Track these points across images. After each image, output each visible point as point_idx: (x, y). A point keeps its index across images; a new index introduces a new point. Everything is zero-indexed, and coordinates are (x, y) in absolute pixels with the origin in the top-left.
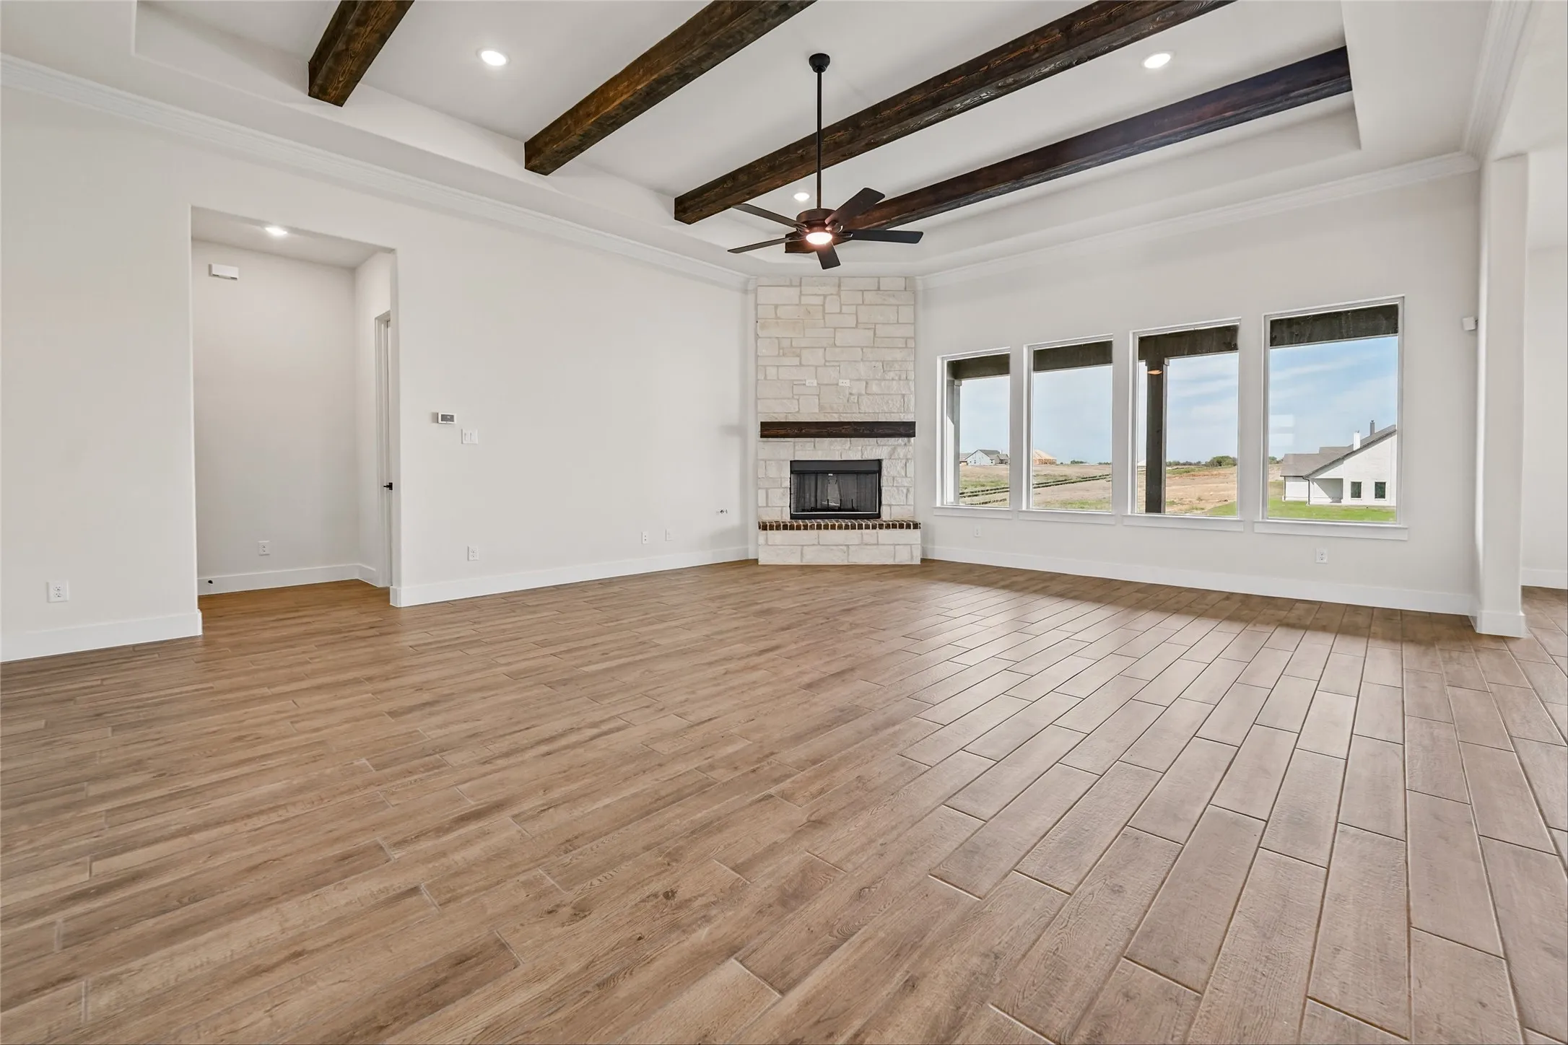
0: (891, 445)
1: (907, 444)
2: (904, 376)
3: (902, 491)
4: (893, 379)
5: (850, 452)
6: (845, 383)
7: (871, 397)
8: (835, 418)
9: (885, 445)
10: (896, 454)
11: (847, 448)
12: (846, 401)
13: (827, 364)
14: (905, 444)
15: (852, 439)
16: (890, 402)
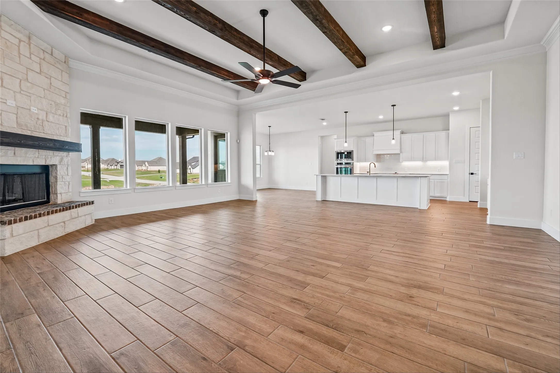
0: (60, 156)
1: (68, 156)
2: (65, 115)
3: (67, 183)
4: (60, 115)
5: (38, 159)
6: (34, 110)
7: (50, 124)
8: (28, 133)
9: (58, 156)
10: (63, 162)
11: (37, 156)
12: (35, 124)
13: (22, 92)
14: (67, 156)
15: (40, 150)
16: (60, 129)
